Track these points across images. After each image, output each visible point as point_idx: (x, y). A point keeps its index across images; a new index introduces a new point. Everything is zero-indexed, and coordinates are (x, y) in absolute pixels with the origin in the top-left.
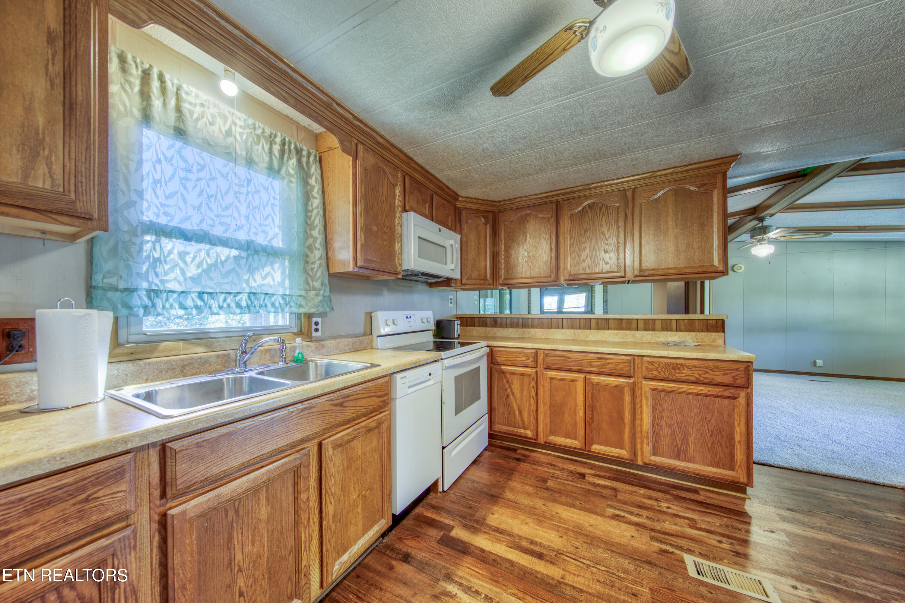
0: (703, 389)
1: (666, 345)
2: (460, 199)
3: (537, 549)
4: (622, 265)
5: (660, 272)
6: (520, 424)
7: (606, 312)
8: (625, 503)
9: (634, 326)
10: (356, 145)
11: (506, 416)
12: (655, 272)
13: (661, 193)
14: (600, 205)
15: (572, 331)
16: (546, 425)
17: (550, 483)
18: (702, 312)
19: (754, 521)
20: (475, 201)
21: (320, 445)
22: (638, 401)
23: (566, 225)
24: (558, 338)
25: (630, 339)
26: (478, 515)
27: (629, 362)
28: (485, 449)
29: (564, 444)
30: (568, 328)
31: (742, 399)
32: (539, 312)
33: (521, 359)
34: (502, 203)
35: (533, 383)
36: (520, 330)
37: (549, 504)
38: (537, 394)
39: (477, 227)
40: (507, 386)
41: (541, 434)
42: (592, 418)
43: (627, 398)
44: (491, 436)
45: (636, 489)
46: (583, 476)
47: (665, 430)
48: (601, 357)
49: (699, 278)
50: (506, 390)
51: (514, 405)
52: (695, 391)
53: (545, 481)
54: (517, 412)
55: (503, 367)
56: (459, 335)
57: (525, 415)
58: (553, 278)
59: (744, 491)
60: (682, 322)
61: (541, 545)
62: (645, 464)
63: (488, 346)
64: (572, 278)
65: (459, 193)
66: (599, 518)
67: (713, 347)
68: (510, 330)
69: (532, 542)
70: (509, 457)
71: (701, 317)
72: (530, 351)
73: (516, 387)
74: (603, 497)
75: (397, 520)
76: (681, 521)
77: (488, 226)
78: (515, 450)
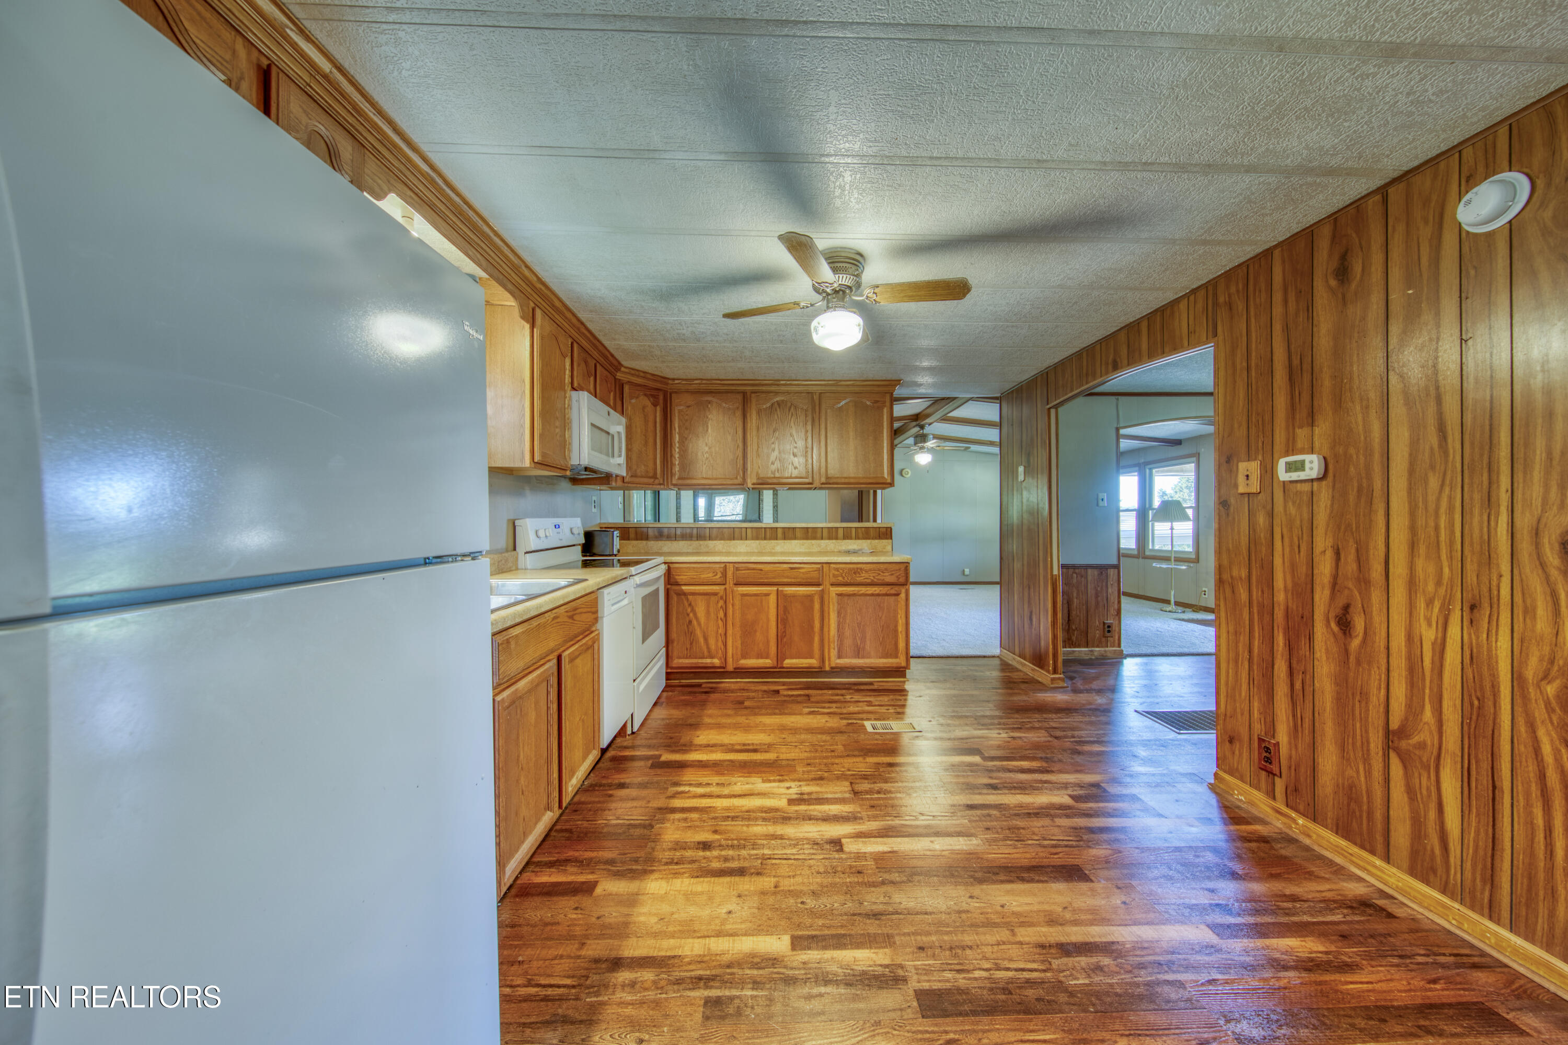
0: (876, 590)
1: (848, 552)
2: (623, 369)
3: (751, 747)
4: (810, 470)
5: (843, 481)
6: (706, 653)
7: (776, 520)
8: (818, 702)
9: (819, 535)
10: (533, 310)
11: (688, 646)
12: (839, 481)
13: (843, 403)
14: (789, 404)
15: (758, 542)
16: (737, 648)
17: (747, 703)
18: (875, 520)
19: (910, 694)
20: (642, 374)
21: (559, 658)
22: (826, 609)
23: (754, 421)
24: (742, 550)
25: (815, 549)
26: (682, 741)
27: (818, 570)
28: (663, 691)
29: (756, 666)
30: (753, 539)
31: (903, 595)
32: (692, 521)
33: (707, 576)
34: (676, 382)
35: (721, 603)
36: (695, 544)
37: (752, 718)
38: (725, 615)
39: (644, 407)
40: (689, 610)
41: (730, 660)
42: (785, 632)
43: (817, 606)
44: (669, 676)
45: (826, 691)
46: (777, 692)
47: (848, 633)
48: (794, 567)
49: (871, 488)
50: (688, 615)
51: (698, 632)
52: (870, 592)
53: (742, 703)
54: (702, 640)
55: (684, 588)
56: (619, 551)
57: (712, 642)
58: (739, 480)
59: (904, 676)
60: (859, 530)
61: (753, 744)
62: (832, 668)
63: (665, 563)
64: (760, 481)
65: (623, 363)
66: (798, 717)
67: (883, 553)
68: (682, 543)
69: (744, 745)
70: (695, 693)
71: (875, 525)
72: (717, 566)
73: (701, 610)
74: (798, 702)
75: (604, 751)
76: (860, 704)
77: (658, 408)
78: (699, 685)
